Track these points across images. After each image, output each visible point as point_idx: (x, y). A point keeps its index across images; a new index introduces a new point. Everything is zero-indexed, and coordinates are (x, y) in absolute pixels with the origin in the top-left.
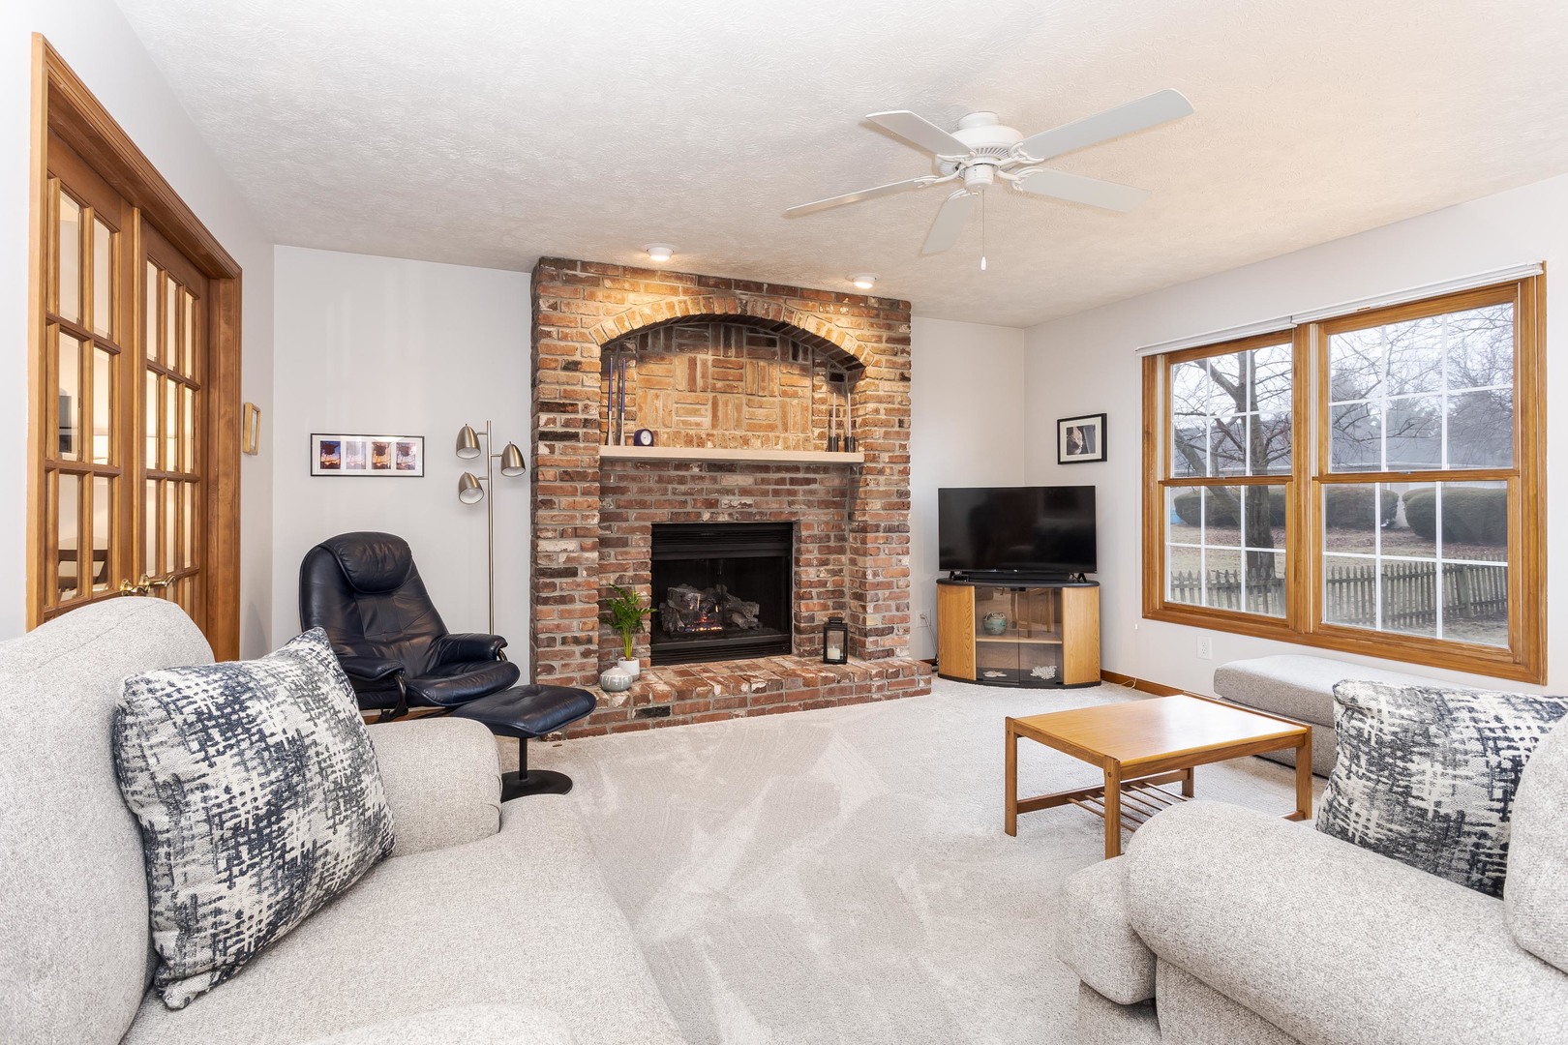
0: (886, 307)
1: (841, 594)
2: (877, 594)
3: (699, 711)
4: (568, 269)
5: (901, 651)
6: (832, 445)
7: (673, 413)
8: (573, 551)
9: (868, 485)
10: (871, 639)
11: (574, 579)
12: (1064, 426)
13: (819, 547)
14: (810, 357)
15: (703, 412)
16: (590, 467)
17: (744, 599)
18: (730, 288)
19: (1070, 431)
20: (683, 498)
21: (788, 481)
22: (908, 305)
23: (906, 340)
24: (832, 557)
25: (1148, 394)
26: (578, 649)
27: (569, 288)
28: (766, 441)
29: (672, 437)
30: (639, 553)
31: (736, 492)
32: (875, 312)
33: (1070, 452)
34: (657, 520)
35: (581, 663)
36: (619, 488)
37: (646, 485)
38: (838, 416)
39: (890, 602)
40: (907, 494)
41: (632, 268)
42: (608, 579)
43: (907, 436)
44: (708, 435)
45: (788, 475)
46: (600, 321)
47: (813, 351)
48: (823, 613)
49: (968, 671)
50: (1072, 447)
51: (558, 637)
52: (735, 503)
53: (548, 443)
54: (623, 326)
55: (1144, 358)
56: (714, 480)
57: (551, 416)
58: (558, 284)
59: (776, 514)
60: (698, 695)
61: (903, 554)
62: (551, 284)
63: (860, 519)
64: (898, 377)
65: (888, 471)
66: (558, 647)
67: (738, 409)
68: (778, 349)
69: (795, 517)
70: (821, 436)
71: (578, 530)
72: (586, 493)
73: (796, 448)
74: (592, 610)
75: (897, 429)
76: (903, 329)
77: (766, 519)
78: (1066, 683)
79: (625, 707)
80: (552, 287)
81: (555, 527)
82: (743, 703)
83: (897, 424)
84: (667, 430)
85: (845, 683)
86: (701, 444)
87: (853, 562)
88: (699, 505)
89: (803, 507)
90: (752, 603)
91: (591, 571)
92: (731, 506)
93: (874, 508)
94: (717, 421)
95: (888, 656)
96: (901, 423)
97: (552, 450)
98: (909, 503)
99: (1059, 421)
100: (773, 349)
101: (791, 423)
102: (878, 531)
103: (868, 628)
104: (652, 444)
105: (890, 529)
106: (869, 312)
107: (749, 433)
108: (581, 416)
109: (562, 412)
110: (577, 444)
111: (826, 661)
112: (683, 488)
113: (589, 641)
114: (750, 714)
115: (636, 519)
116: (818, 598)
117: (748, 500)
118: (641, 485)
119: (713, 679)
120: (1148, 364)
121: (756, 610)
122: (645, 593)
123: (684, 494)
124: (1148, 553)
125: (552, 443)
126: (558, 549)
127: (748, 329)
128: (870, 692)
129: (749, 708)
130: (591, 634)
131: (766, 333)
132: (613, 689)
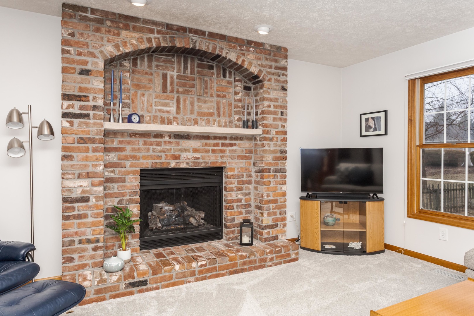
0: (274, 50)
1: (249, 206)
2: (269, 206)
3: (166, 281)
4: (82, 11)
5: (282, 237)
6: (246, 125)
7: (153, 105)
8: (86, 187)
9: (264, 147)
10: (266, 231)
11: (87, 203)
12: (364, 117)
13: (238, 181)
14: (233, 76)
15: (171, 104)
16: (97, 134)
17: (196, 210)
18: (186, 32)
19: (367, 120)
20: (159, 154)
21: (220, 145)
22: (286, 50)
23: (285, 69)
24: (244, 186)
25: (411, 100)
26: (91, 246)
27: (83, 24)
28: (208, 123)
29: (152, 119)
30: (132, 186)
31: (191, 150)
32: (269, 52)
33: (367, 131)
34: (144, 167)
35: (92, 255)
36: (119, 148)
37: (136, 146)
38: (248, 109)
39: (276, 210)
40: (285, 152)
41: (125, 15)
42: (113, 202)
43: (285, 120)
44: (174, 118)
45: (220, 142)
46: (103, 45)
47: (234, 73)
48: (240, 216)
49: (316, 245)
50: (368, 128)
51: (77, 239)
52: (190, 157)
53: (69, 120)
54: (119, 50)
55: (409, 80)
56: (178, 144)
57: (71, 103)
58: (74, 20)
59: (213, 163)
60: (165, 272)
61: (283, 184)
62: (70, 20)
63: (260, 166)
64: (280, 88)
65: (275, 139)
66: (77, 245)
67: (192, 104)
68: (215, 71)
69: (224, 164)
70: (239, 120)
71: (89, 174)
72: (95, 150)
73: (225, 126)
74: (99, 222)
75: (279, 116)
76: (283, 63)
77: (209, 166)
78: (368, 252)
79: (118, 282)
80: (71, 23)
81: (74, 172)
82: (193, 274)
83: (280, 114)
84: (150, 114)
85: (252, 258)
86: (170, 123)
87: (256, 189)
88: (169, 158)
89: (229, 159)
90: (200, 212)
91: (98, 198)
92: (188, 159)
93: (268, 159)
94: (179, 110)
95: (275, 239)
96: (282, 113)
97: (71, 124)
98: (286, 157)
99: (361, 115)
100: (212, 71)
101: (222, 113)
102: (269, 172)
103: (264, 225)
104: (139, 122)
105: (276, 171)
106: (265, 52)
107: (199, 118)
108: (91, 103)
109: (78, 100)
110: (88, 121)
111: (241, 244)
112: (159, 148)
113: (98, 241)
114: (197, 280)
115: (130, 166)
116: (237, 208)
117: (197, 155)
118: (134, 146)
119: (175, 259)
120: (412, 84)
121: (203, 215)
122: (136, 209)
123: (160, 152)
124: (411, 183)
125: (72, 120)
126: (76, 185)
127: (198, 59)
128: (265, 262)
129: (197, 276)
130: (98, 236)
131: (208, 62)
132: (111, 271)
